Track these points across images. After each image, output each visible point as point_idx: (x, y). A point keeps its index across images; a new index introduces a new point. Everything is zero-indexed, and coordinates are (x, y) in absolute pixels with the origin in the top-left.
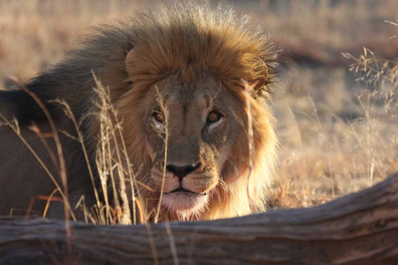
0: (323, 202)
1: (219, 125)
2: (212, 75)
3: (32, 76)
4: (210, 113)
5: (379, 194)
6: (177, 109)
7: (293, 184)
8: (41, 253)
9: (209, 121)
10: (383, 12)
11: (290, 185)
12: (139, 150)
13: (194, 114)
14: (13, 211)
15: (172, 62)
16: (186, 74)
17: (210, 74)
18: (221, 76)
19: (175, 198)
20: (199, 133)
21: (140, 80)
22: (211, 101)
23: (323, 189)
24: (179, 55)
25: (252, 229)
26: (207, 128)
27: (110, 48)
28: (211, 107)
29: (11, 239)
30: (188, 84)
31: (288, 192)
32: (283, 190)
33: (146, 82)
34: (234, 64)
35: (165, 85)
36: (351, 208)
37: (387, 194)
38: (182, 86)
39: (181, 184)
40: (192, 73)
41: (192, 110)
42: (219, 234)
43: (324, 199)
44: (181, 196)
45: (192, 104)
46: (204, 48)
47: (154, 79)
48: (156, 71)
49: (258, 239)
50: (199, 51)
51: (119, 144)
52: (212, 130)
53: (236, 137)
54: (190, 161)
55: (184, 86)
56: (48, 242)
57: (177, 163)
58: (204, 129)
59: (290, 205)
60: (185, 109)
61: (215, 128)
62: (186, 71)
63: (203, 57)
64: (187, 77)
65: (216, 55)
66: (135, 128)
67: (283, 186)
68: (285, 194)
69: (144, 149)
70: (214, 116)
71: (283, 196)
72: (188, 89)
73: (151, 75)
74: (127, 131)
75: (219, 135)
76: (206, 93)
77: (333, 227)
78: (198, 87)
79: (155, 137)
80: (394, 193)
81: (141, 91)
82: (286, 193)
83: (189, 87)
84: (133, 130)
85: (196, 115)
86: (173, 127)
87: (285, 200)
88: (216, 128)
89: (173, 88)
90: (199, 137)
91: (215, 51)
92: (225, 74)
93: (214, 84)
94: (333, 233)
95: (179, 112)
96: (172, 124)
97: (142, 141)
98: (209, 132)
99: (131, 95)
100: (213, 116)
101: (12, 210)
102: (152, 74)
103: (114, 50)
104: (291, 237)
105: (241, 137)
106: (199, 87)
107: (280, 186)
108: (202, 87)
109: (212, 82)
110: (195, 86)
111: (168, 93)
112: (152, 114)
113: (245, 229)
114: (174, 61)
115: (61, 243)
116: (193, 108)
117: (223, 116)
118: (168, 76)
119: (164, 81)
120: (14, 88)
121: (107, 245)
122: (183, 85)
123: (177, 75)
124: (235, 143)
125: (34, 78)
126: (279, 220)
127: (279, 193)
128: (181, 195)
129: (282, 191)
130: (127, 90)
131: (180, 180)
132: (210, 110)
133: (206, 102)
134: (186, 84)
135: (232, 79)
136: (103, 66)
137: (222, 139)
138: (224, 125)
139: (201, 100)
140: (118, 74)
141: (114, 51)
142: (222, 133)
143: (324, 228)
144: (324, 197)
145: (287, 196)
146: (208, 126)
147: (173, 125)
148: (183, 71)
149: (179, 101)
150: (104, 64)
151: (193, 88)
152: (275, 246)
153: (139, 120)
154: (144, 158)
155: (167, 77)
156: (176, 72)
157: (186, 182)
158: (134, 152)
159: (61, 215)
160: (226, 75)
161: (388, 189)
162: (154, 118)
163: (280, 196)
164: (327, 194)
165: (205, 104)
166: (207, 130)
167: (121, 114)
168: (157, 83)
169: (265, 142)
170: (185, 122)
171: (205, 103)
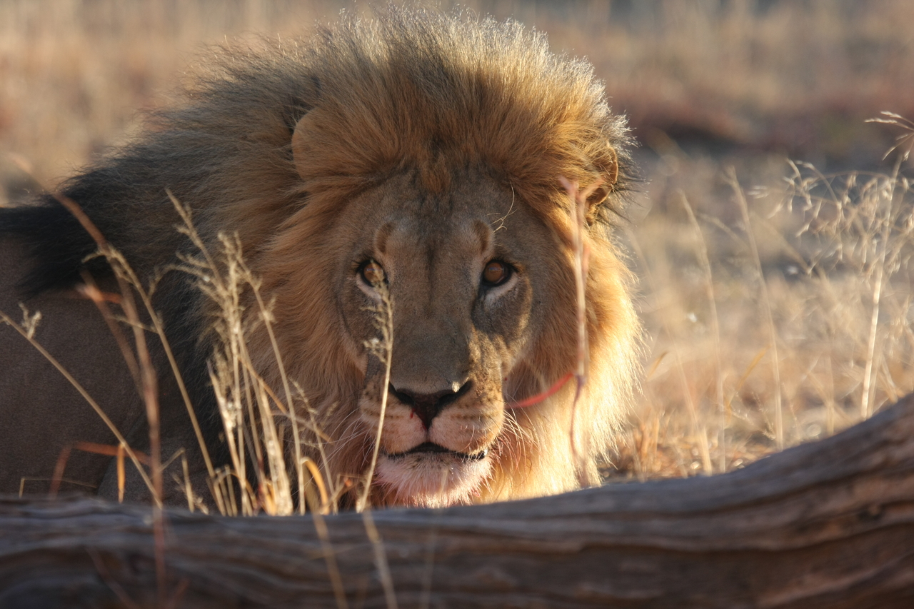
0: (738, 463)
1: (509, 291)
2: (490, 175)
3: (69, 175)
4: (488, 264)
5: (866, 445)
6: (414, 257)
7: (670, 422)
8: (90, 580)
9: (487, 283)
10: (874, 26)
11: (661, 425)
12: (327, 351)
13: (453, 267)
14: (25, 483)
15: (396, 145)
16: (432, 175)
17: (486, 173)
18: (511, 178)
19: (414, 467)
20: (466, 312)
21: (322, 189)
22: (491, 238)
23: (738, 433)
24: (413, 130)
25: (575, 525)
26: (482, 299)
27: (249, 113)
28: (490, 250)
29: (21, 547)
30: (435, 197)
31: (657, 440)
32: (647, 434)
33: (337, 192)
34: (541, 150)
35: (382, 199)
36: (802, 477)
37: (886, 443)
38: (422, 203)
39: (427, 435)
40: (445, 171)
41: (447, 260)
42: (499, 535)
43: (739, 456)
44: (427, 463)
45: (448, 245)
46: (471, 113)
47: (356, 186)
48: (359, 167)
49: (587, 549)
50: (457, 120)
51: (280, 338)
52: (495, 304)
53: (546, 316)
54: (449, 380)
55: (427, 202)
56: (106, 555)
57: (419, 386)
58: (477, 303)
59: (663, 469)
60: (431, 256)
61: (500, 299)
62: (431, 167)
63: (470, 135)
64: (433, 181)
65: (499, 129)
66: (315, 301)
67: (647, 427)
68: (650, 444)
69: (337, 348)
70: (498, 270)
71: (646, 448)
72: (435, 210)
73: (350, 177)
74: (295, 307)
75: (509, 315)
76: (478, 219)
77: (761, 520)
78: (460, 205)
79: (364, 322)
80: (901, 442)
81: (324, 212)
82: (653, 442)
83: (437, 204)
84: (311, 305)
85: (457, 269)
86: (404, 299)
87: (651, 459)
88: (502, 298)
89: (400, 208)
90: (467, 320)
91: (497, 119)
92: (520, 174)
93: (496, 195)
94: (760, 533)
95: (418, 264)
96: (401, 292)
97: (333, 332)
98: (486, 308)
99: (302, 221)
100: (493, 270)
101: (23, 480)
102: (351, 175)
103: (258, 117)
104: (664, 543)
105: (557, 316)
106: (462, 204)
107: (638, 425)
108: (467, 203)
109: (490, 192)
110: (451, 202)
111: (390, 219)
112: (353, 267)
113: (558, 526)
114: (400, 144)
115: (134, 557)
116: (450, 254)
117: (517, 270)
118: (388, 178)
119: (381, 190)
120: (29, 201)
121: (240, 561)
122: (424, 200)
123: (409, 176)
124: (543, 331)
125: (74, 178)
126: (638, 504)
127: (636, 442)
128: (429, 461)
129: (643, 438)
130: (292, 211)
131: (427, 424)
132: (489, 258)
133: (478, 239)
134: (429, 198)
135: (535, 185)
136: (235, 155)
137: (516, 323)
138: (519, 292)
139: (467, 234)
140: (269, 173)
141: (258, 120)
142: (517, 310)
143: (740, 523)
144: (739, 452)
145: (656, 449)
146: (485, 294)
147: (405, 293)
148: (424, 167)
149: (417, 237)
150: (236, 149)
151: (448, 207)
152: (627, 565)
153: (323, 282)
154: (339, 369)
155: (385, 180)
156: (406, 169)
157: (439, 429)
158: (315, 357)
159: (135, 492)
160: (523, 175)
161: (887, 434)
162: (358, 276)
163: (639, 447)
164: (746, 446)
165: (478, 245)
166: (482, 303)
167: (280, 267)
168: (363, 195)
169: (611, 328)
170: (432, 287)
171: (476, 242)
